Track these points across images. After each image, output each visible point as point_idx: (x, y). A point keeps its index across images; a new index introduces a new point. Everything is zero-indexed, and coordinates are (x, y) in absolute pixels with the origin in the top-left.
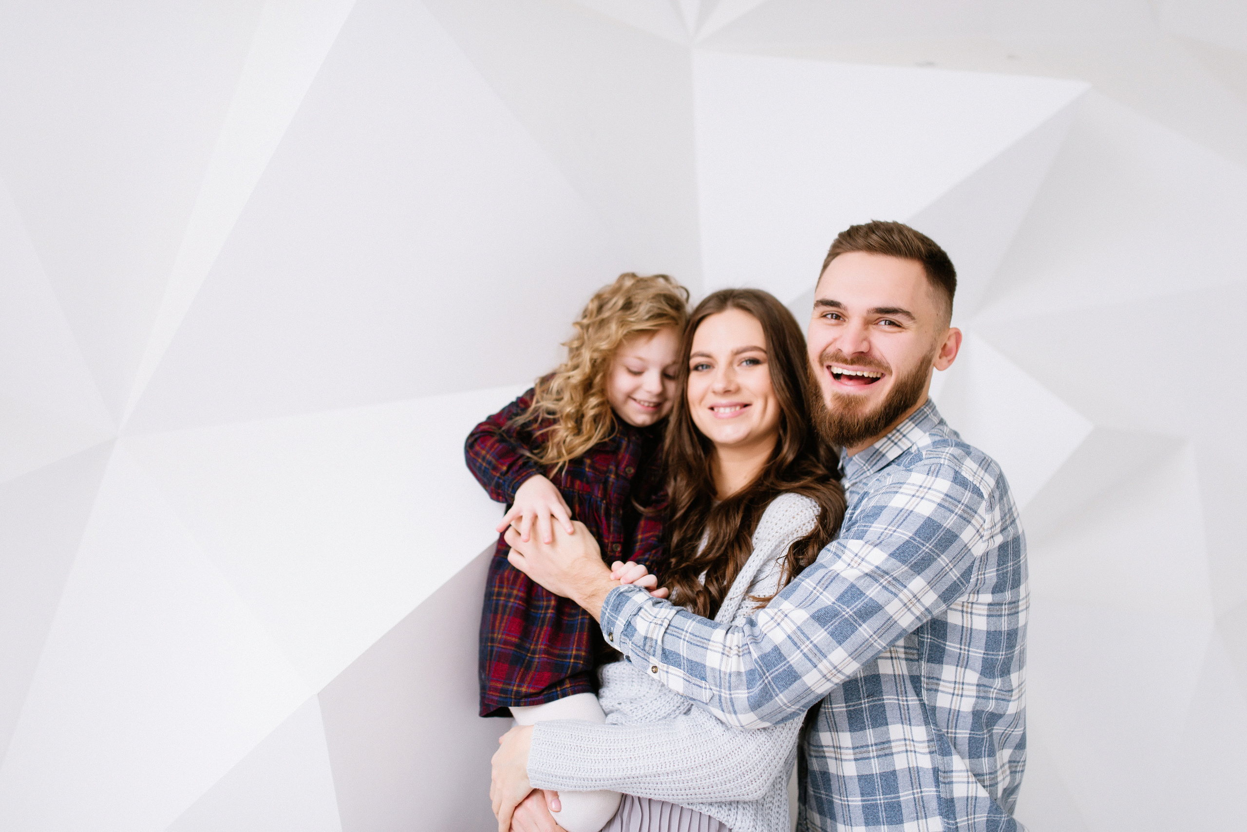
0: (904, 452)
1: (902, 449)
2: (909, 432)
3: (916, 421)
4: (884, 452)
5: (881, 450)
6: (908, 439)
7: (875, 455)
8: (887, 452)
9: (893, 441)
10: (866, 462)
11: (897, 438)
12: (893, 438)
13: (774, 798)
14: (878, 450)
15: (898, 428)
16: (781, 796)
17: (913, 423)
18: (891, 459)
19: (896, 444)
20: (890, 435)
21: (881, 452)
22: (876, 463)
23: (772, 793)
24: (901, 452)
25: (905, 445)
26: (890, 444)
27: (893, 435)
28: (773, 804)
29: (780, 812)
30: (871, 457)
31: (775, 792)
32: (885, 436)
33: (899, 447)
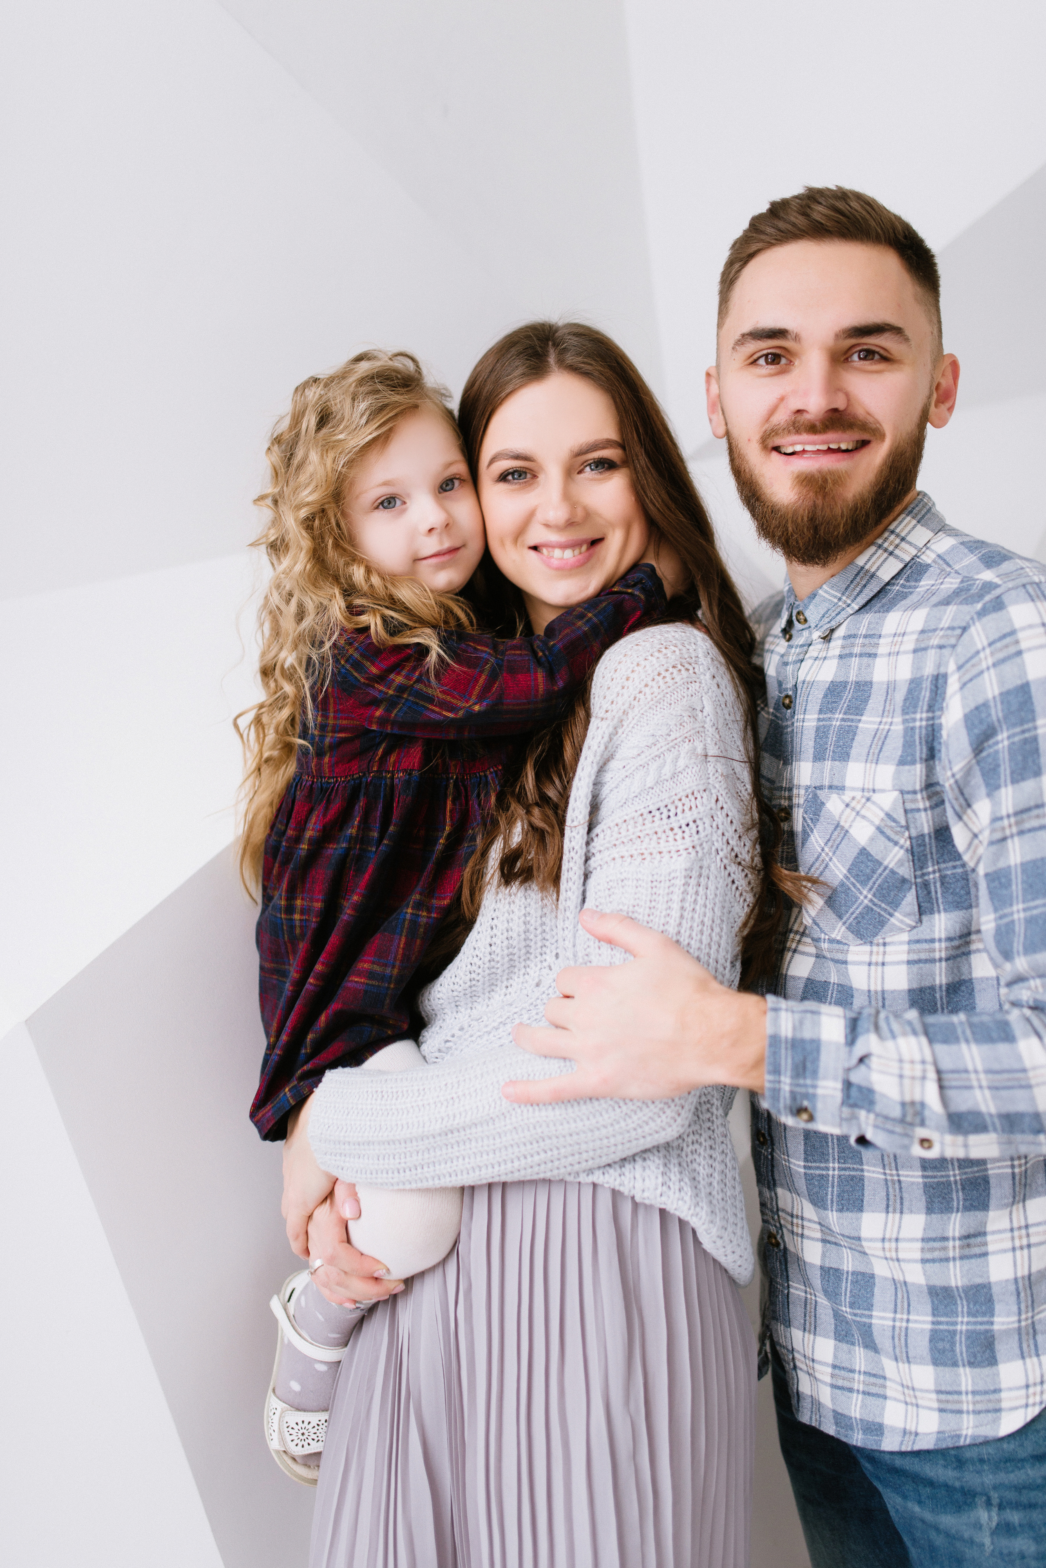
0: (905, 566)
1: (902, 560)
2: (909, 532)
3: (916, 514)
4: (873, 570)
5: (867, 567)
6: (910, 544)
7: (858, 578)
8: (878, 569)
9: (886, 550)
10: (843, 594)
11: (891, 543)
12: (886, 545)
13: (701, 1135)
14: (862, 568)
15: (892, 527)
16: (713, 1131)
17: (913, 518)
18: (887, 578)
19: (891, 553)
20: (880, 541)
21: (868, 571)
22: (861, 592)
23: (697, 1127)
24: (901, 566)
25: (906, 553)
26: (882, 554)
27: (886, 540)
28: (701, 1144)
29: (714, 1156)
30: (852, 582)
31: (701, 1126)
32: (872, 543)
33: (897, 557)
